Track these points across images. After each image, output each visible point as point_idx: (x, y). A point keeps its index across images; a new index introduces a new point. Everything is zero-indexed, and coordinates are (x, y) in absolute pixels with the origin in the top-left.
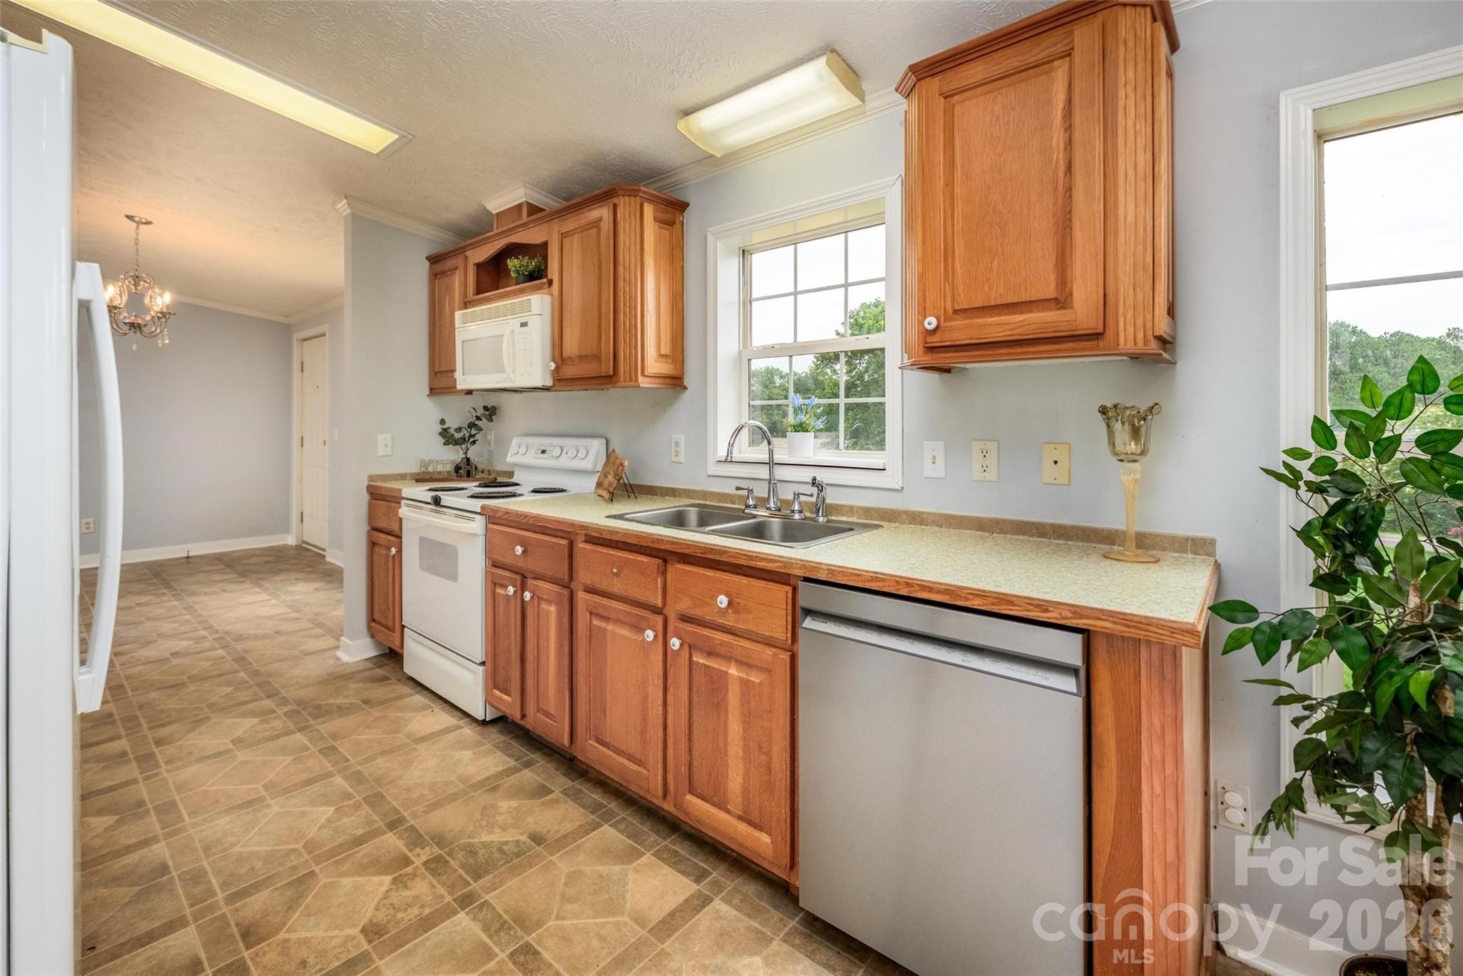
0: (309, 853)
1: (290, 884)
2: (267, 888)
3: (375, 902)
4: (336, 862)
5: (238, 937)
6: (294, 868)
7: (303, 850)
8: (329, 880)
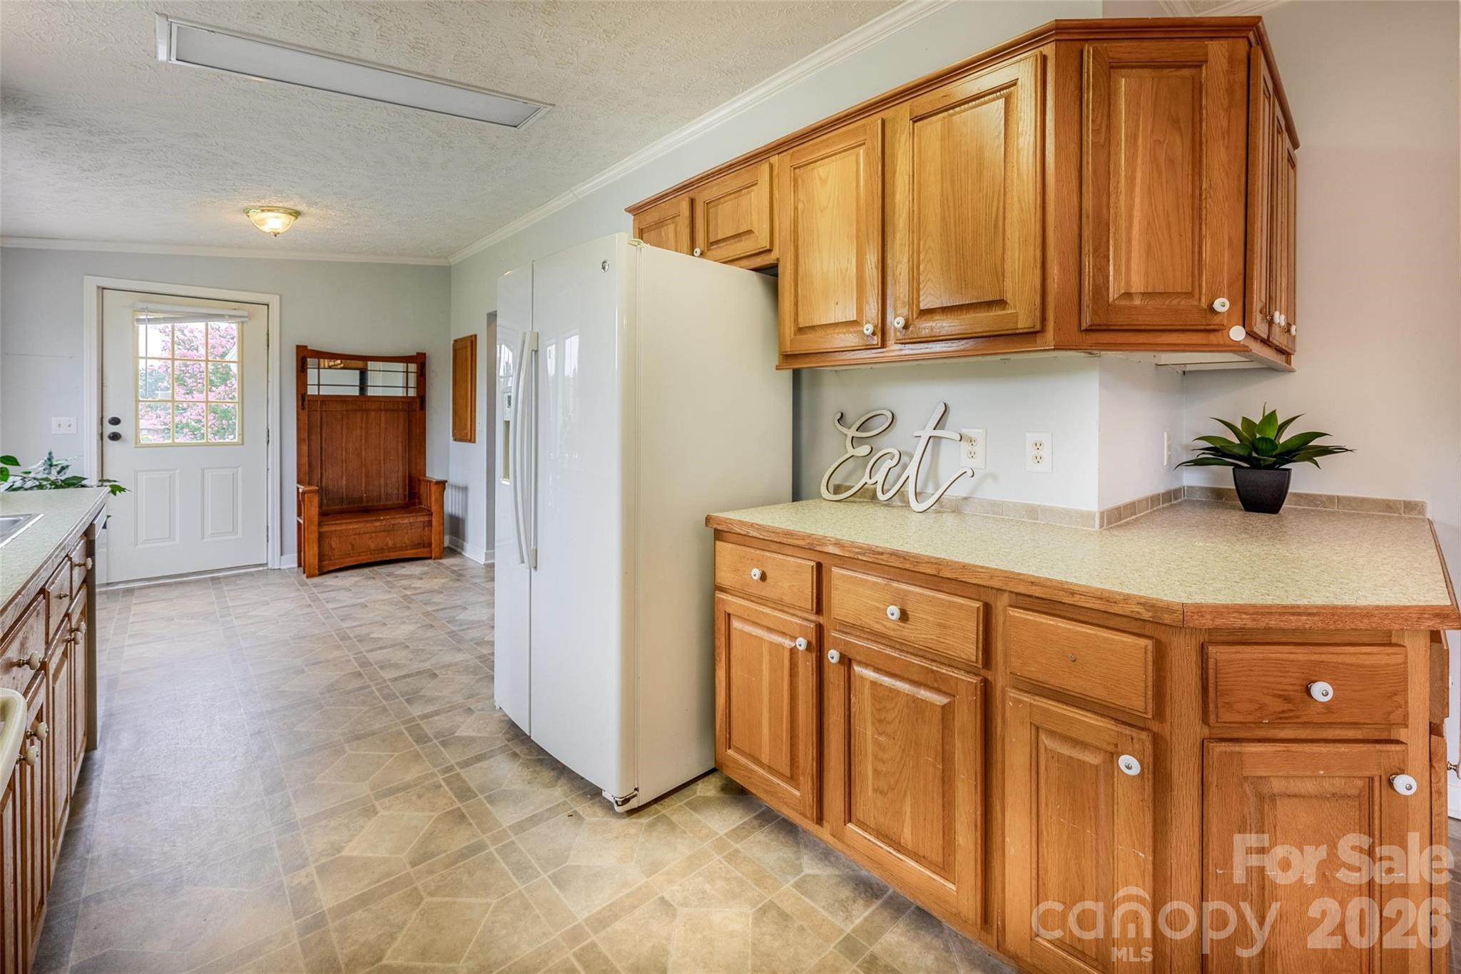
0: (416, 889)
1: (432, 855)
2: (453, 853)
3: (362, 833)
4: (389, 875)
5: (468, 816)
6: (431, 872)
7: (422, 893)
8: (399, 856)
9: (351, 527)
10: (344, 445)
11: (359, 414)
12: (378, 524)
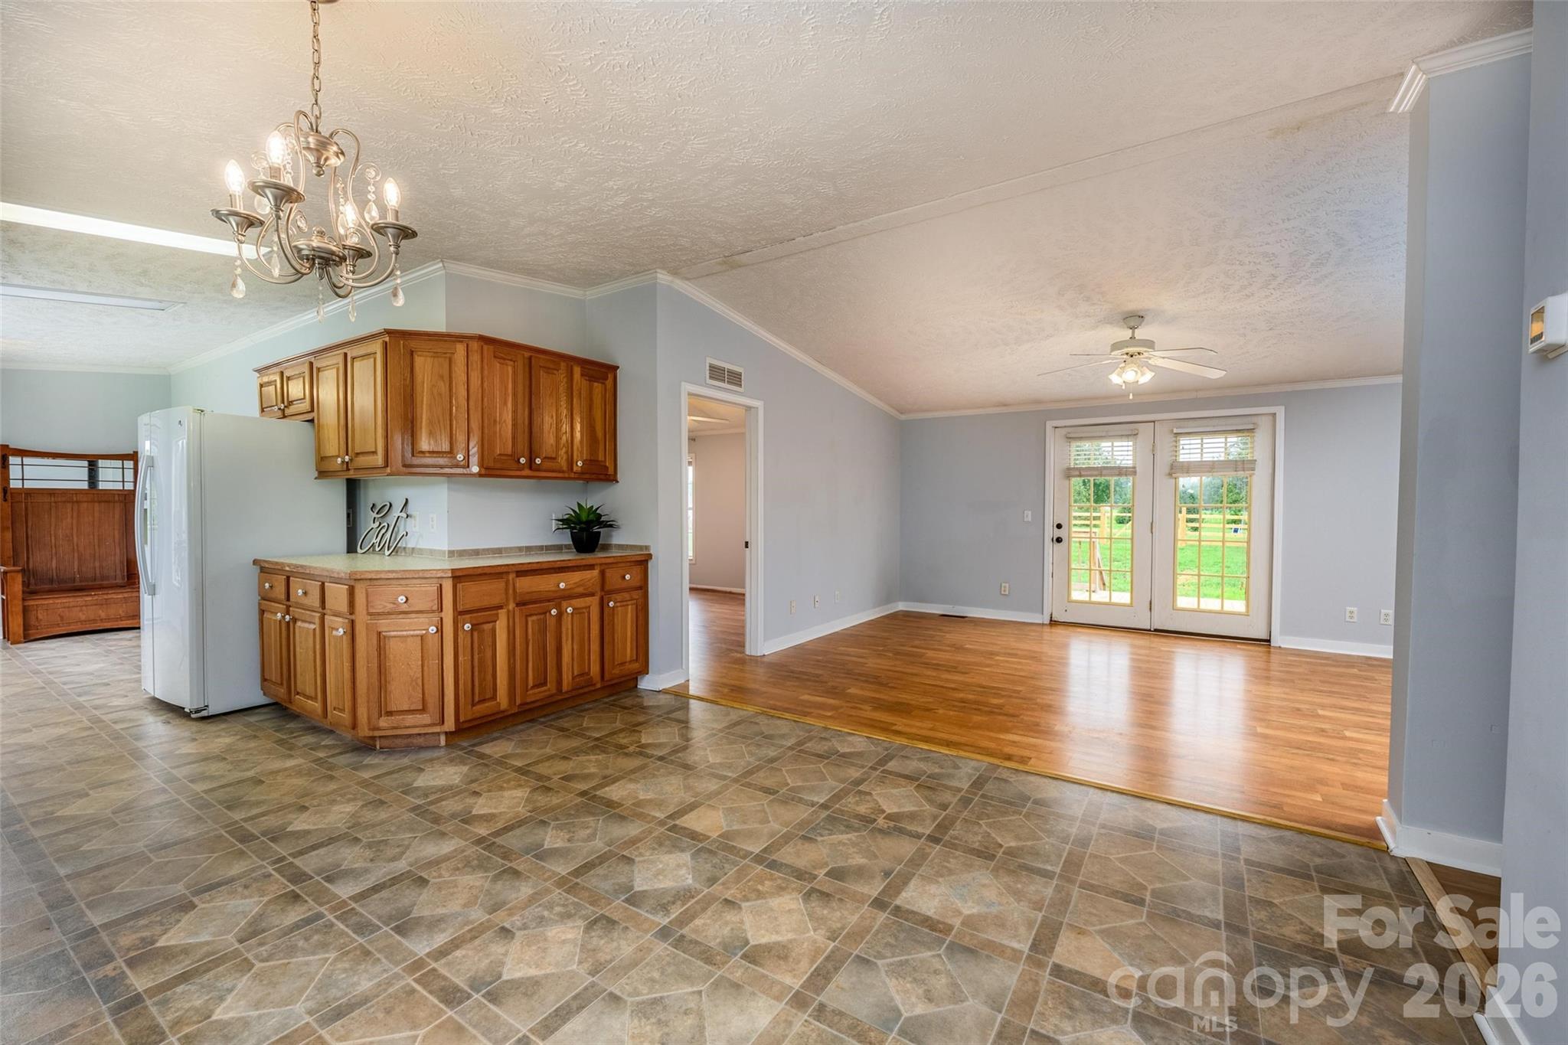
9: (59, 601)
10: (52, 532)
11: (69, 505)
12: (89, 598)
